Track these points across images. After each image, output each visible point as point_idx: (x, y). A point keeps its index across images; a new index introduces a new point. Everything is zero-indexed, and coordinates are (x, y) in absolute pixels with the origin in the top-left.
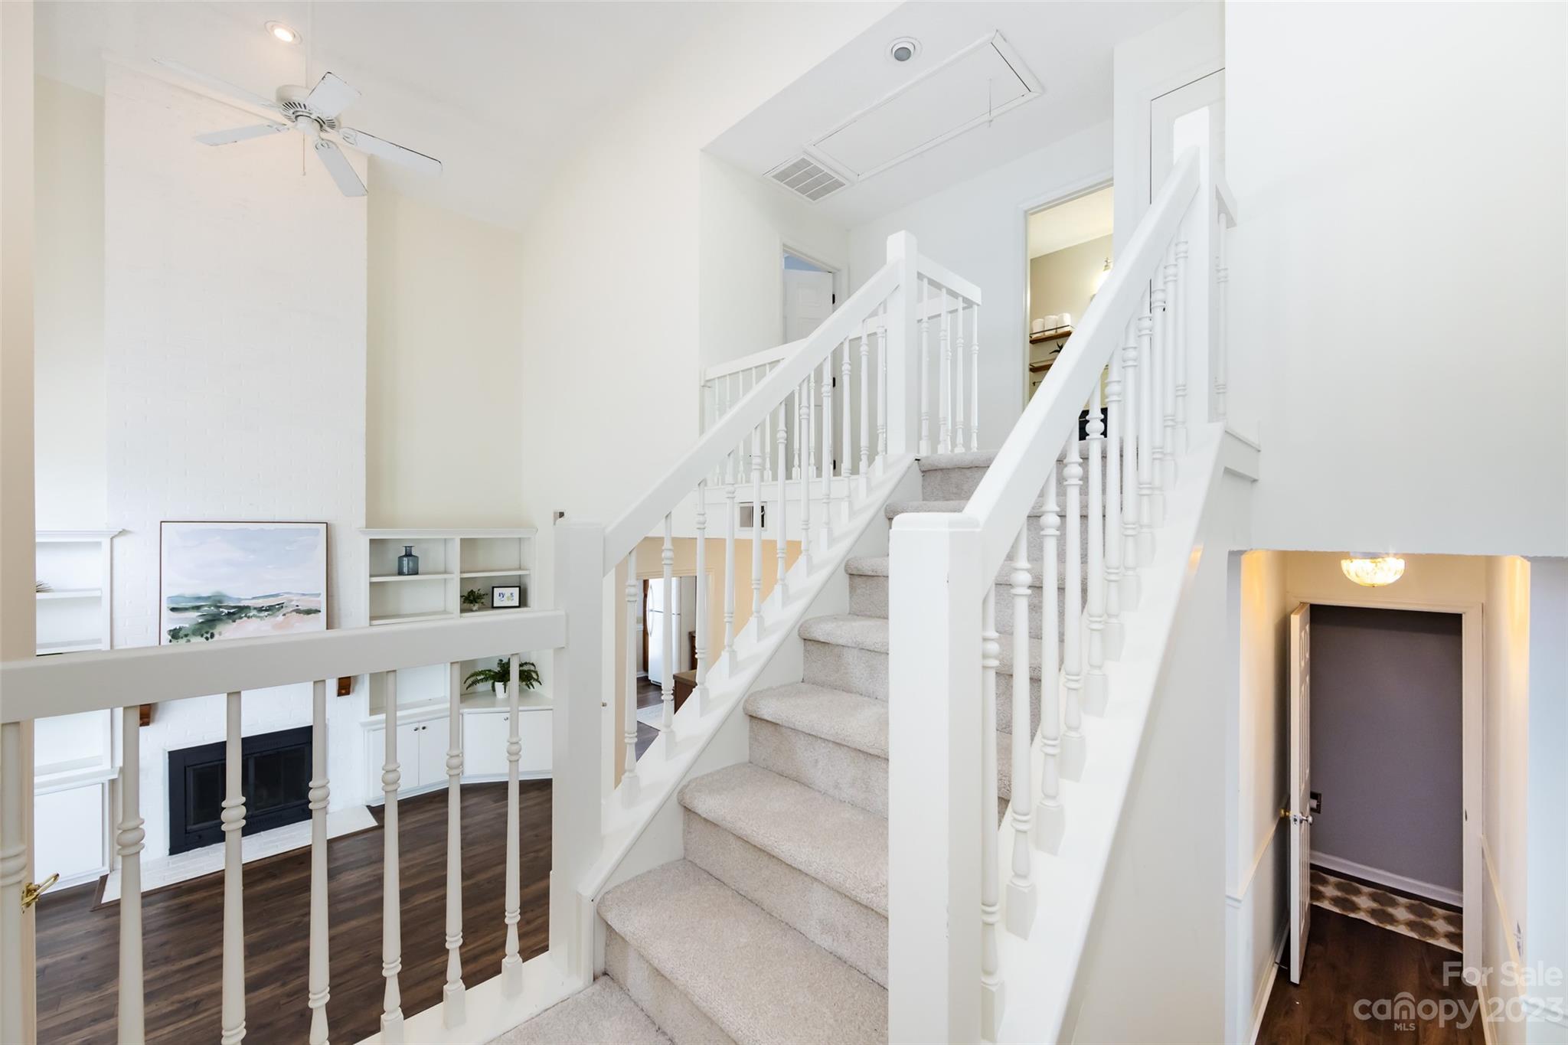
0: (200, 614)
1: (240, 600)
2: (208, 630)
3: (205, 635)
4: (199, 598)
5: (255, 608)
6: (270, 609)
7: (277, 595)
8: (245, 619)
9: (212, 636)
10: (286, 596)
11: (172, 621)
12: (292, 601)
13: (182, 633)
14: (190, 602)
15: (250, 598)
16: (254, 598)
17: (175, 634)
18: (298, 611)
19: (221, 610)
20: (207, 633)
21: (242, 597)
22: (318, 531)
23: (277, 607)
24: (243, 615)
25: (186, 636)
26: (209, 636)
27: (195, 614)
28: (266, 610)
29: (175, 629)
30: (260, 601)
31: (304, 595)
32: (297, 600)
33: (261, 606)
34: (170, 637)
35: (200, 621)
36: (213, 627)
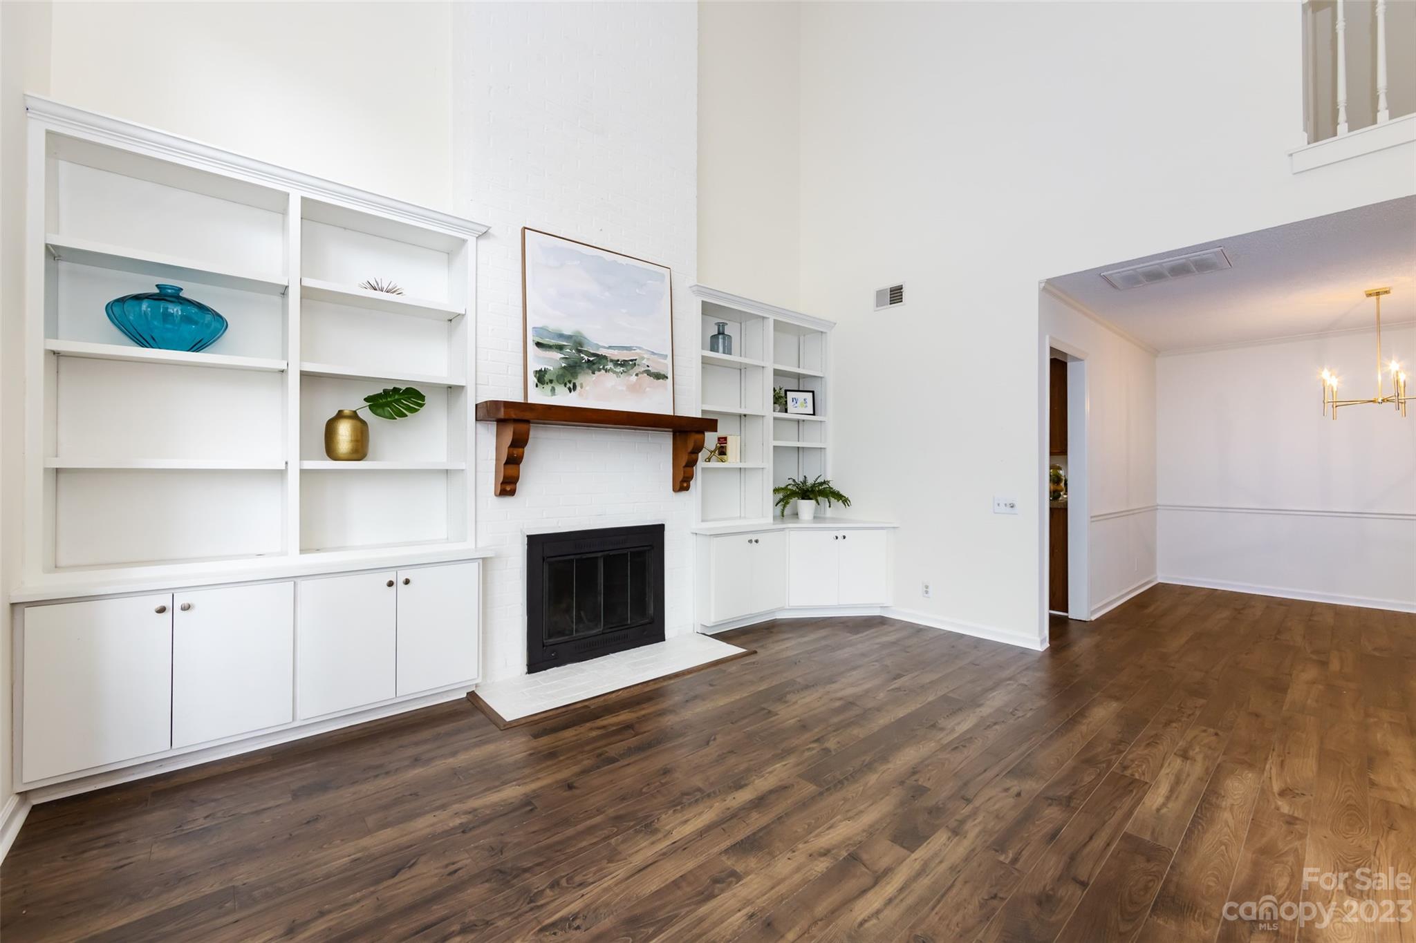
0: (563, 356)
1: (598, 347)
2: (570, 378)
3: (568, 385)
4: (561, 336)
5: (612, 361)
6: (624, 364)
7: (629, 349)
8: (603, 371)
9: (575, 387)
10: (638, 351)
11: (540, 360)
12: (643, 358)
13: (547, 378)
14: (553, 339)
15: (607, 346)
16: (610, 347)
17: (541, 377)
18: (649, 373)
19: (582, 355)
20: (570, 382)
21: (600, 344)
22: (663, 276)
23: (631, 363)
24: (601, 367)
25: (551, 381)
26: (571, 386)
27: (557, 356)
28: (621, 365)
29: (541, 371)
30: (616, 352)
31: (653, 353)
32: (648, 359)
33: (616, 359)
34: (536, 381)
35: (563, 365)
36: (575, 375)
